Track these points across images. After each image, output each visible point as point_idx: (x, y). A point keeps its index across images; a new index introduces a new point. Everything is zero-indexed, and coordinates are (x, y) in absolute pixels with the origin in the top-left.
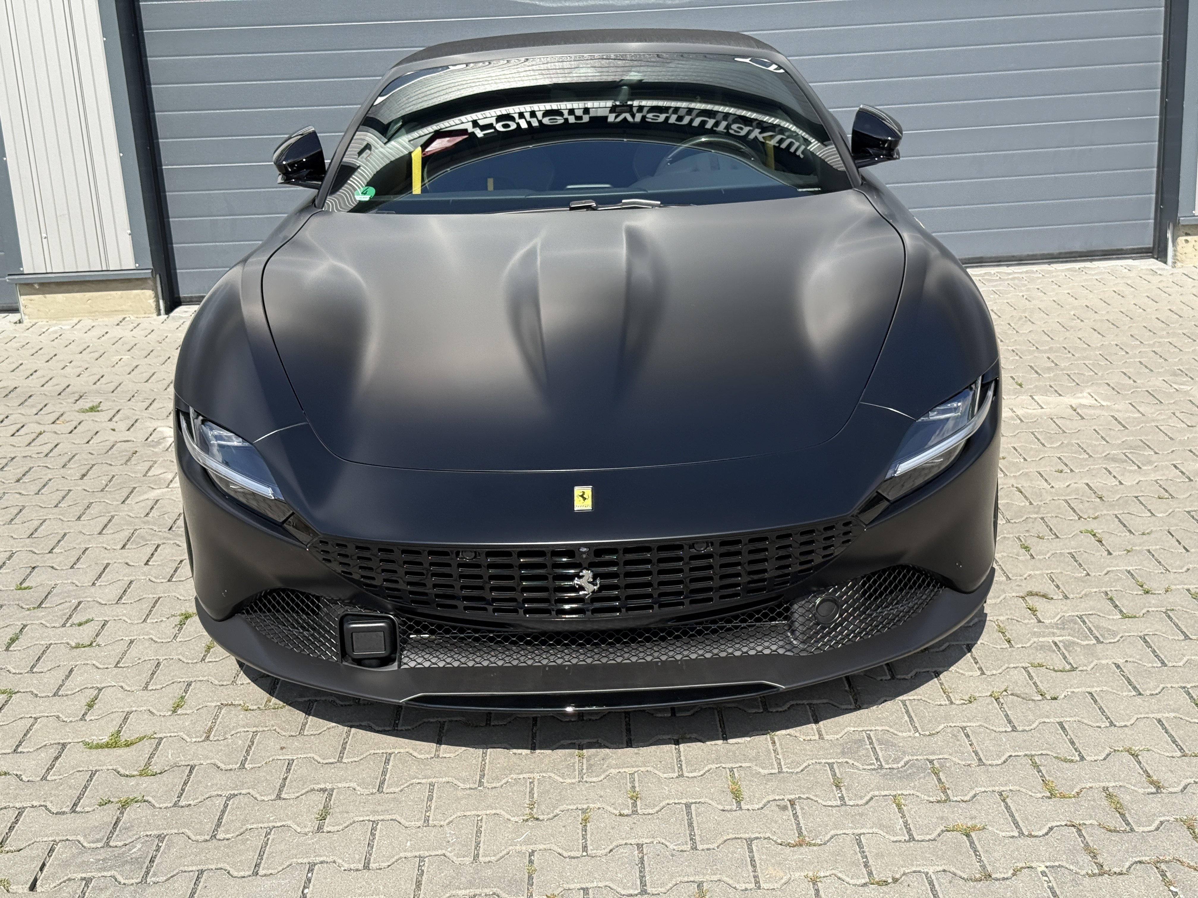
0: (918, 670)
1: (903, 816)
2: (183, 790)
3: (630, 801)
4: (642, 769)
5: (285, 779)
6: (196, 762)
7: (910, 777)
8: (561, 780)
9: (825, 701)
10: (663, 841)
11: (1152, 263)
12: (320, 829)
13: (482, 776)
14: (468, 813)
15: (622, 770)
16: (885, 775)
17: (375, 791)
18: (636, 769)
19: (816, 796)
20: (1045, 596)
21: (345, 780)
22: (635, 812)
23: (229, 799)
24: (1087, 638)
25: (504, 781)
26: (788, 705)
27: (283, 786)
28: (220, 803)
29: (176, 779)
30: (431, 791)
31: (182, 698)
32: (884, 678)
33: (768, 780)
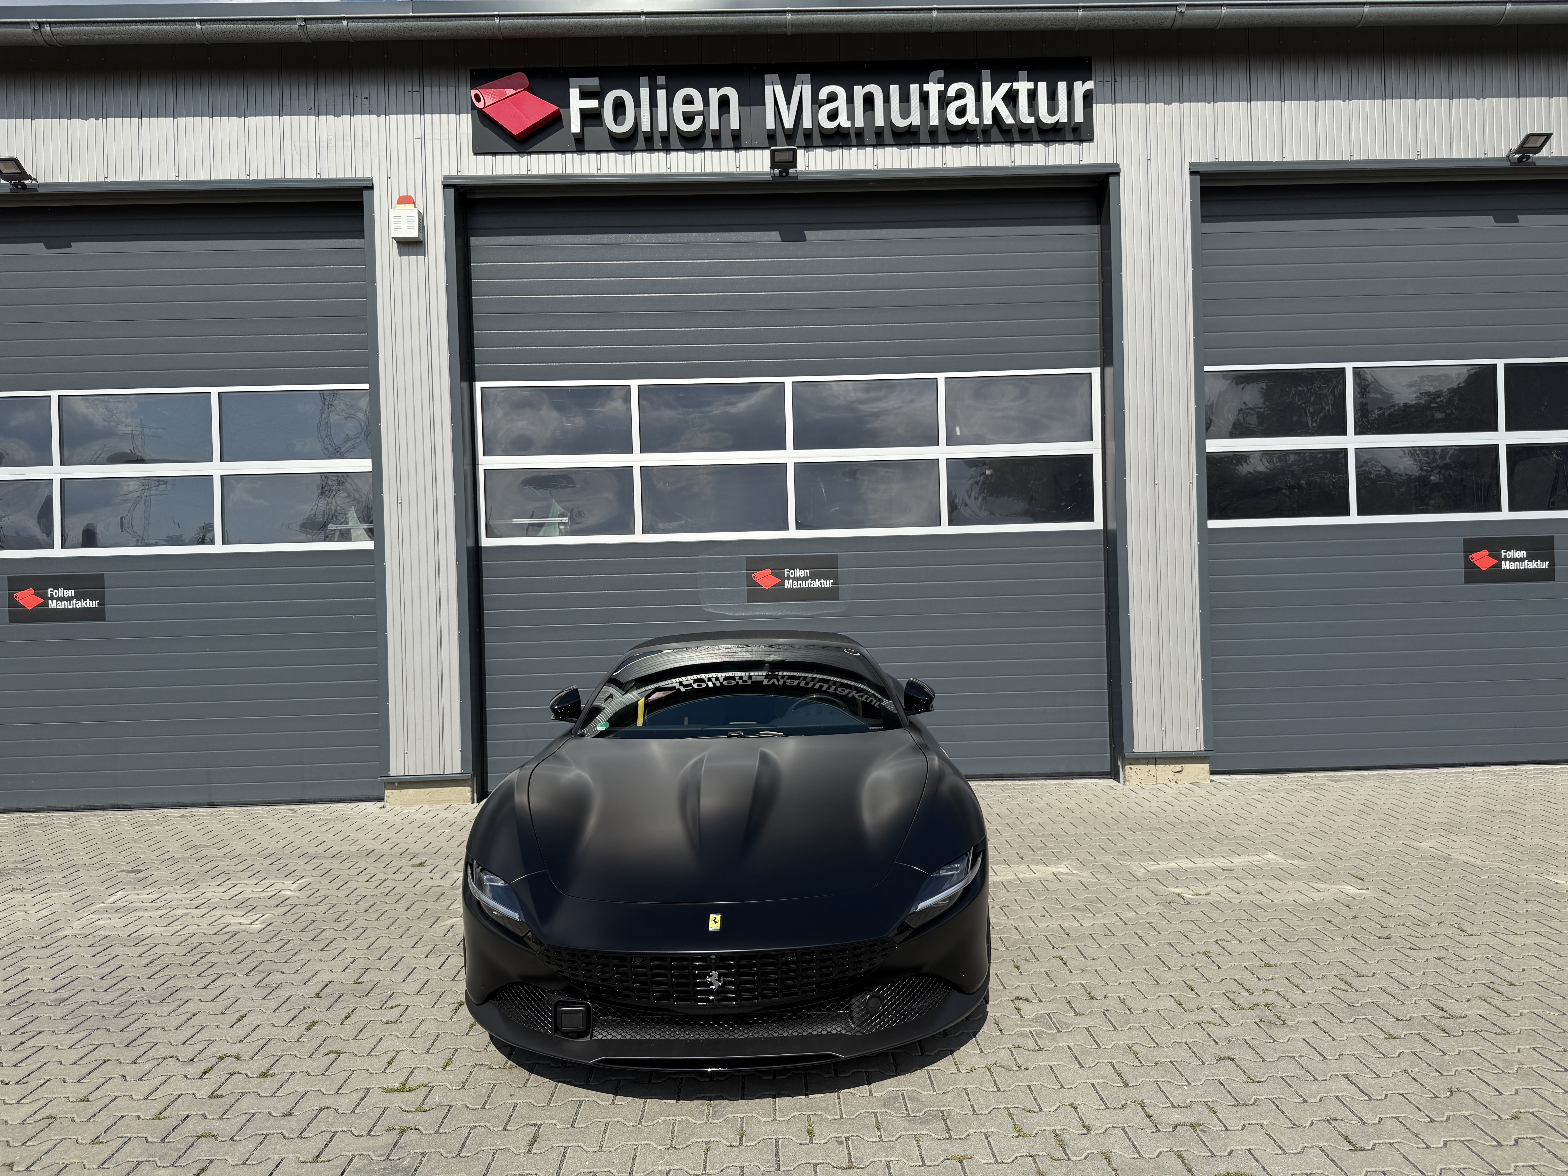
0: (939, 1049)
1: (920, 1149)
2: (442, 1122)
3: (739, 1137)
4: (749, 1115)
5: (511, 1116)
6: (454, 1103)
7: (927, 1122)
8: (694, 1122)
9: (877, 1070)
10: (758, 1164)
11: (1111, 782)
12: (529, 1151)
13: (642, 1118)
14: (629, 1143)
15: (736, 1115)
16: (911, 1120)
17: (569, 1126)
18: (745, 1115)
19: (863, 1135)
20: (1027, 1000)
21: (550, 1118)
22: (741, 1144)
23: (472, 1129)
24: (1051, 1028)
25: (655, 1121)
26: (851, 1072)
27: (508, 1121)
28: (465, 1131)
29: (438, 1114)
30: (606, 1127)
31: (451, 1059)
32: (917, 1054)
33: (833, 1123)
